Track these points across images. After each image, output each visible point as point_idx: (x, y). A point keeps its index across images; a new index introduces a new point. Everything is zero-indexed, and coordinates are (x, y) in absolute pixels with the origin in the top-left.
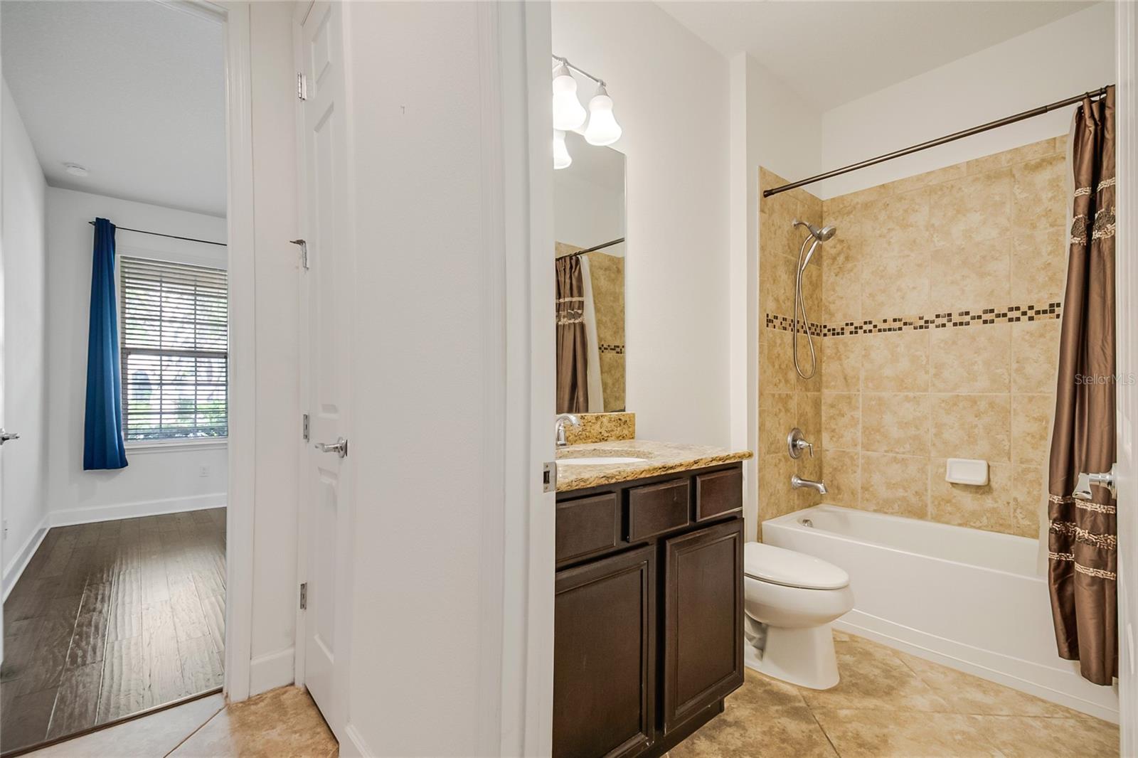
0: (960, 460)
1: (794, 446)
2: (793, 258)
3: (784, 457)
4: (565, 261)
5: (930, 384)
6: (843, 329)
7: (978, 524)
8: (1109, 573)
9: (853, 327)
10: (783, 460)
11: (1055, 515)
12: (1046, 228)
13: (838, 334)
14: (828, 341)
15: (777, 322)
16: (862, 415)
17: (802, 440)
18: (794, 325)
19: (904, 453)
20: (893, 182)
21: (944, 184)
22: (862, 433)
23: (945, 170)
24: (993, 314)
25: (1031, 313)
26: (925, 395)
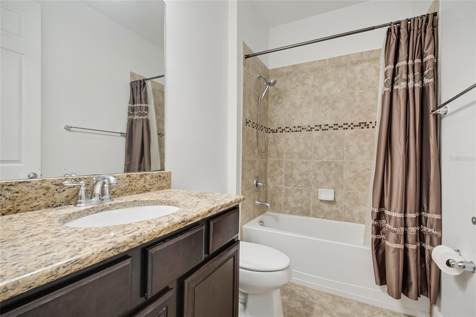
0: (324, 189)
1: (257, 185)
2: (257, 93)
3: (252, 191)
4: (137, 83)
5: (312, 156)
6: (277, 130)
7: (330, 217)
8: (401, 245)
9: (281, 129)
10: (252, 193)
11: (375, 217)
12: (358, 90)
13: (275, 132)
14: (271, 135)
15: (250, 124)
16: (285, 170)
17: (260, 182)
18: (257, 126)
19: (301, 187)
20: (299, 64)
21: (320, 67)
22: (284, 178)
23: (320, 61)
24: (338, 126)
25: (352, 126)
26: (310, 161)
